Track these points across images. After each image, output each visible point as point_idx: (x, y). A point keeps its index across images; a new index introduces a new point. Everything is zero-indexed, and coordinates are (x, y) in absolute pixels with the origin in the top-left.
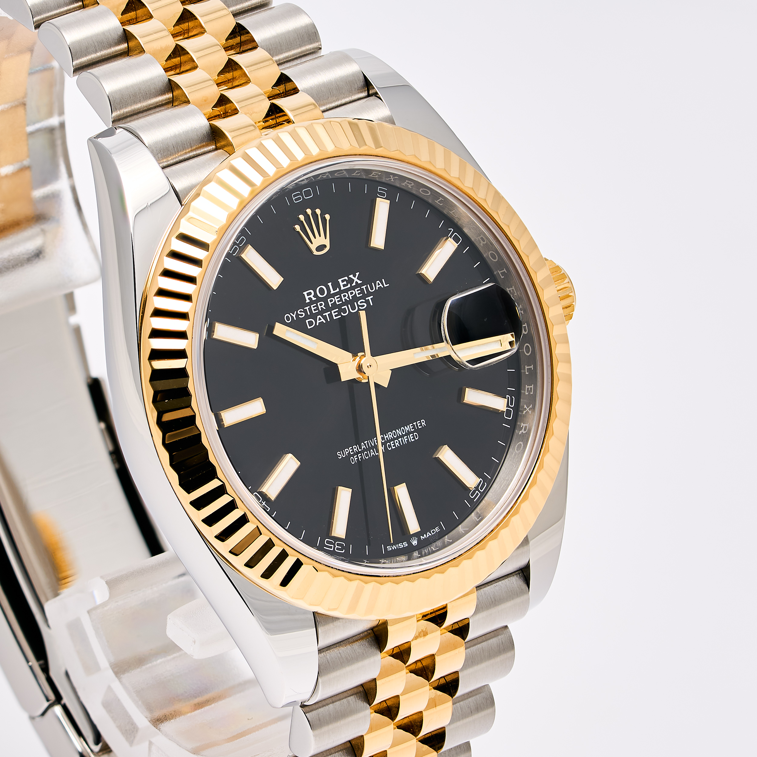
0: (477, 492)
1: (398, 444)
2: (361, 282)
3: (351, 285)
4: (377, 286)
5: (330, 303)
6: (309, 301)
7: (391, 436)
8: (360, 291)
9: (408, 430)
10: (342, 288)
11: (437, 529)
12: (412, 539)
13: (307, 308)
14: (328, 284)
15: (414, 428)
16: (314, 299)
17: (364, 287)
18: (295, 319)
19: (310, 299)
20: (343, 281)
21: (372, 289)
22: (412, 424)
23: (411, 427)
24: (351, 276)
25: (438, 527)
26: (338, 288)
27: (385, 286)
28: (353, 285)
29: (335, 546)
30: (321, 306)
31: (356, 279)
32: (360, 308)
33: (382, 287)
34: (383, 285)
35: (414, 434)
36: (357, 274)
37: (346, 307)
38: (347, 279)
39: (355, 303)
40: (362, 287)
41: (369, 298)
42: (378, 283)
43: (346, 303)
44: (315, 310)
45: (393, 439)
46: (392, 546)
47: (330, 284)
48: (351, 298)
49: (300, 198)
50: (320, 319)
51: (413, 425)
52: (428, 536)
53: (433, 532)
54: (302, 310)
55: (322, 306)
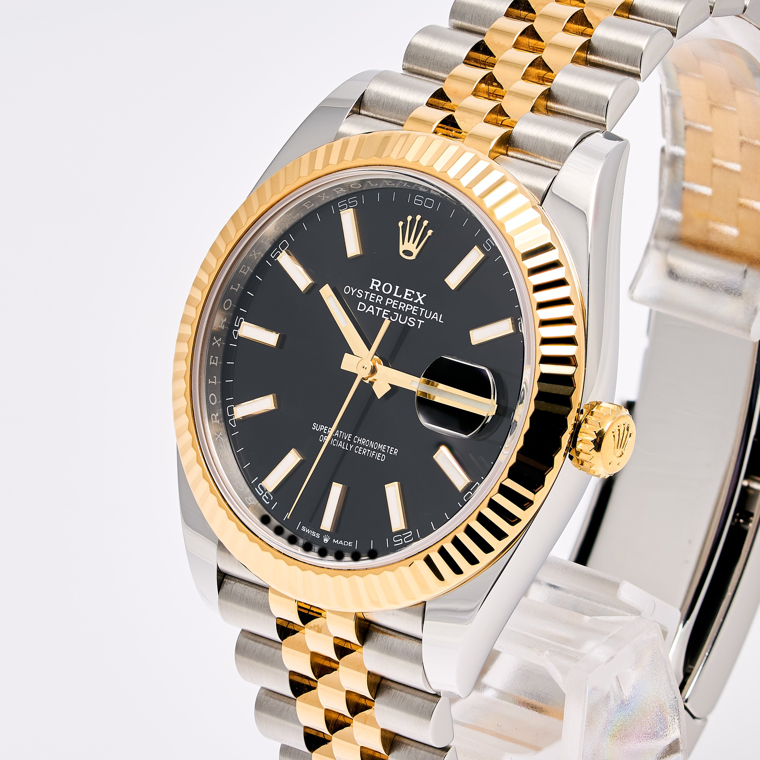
0: (401, 539)
1: (365, 452)
2: (423, 304)
3: (413, 300)
4: (433, 317)
5: (387, 302)
6: (372, 289)
7: (364, 442)
8: (417, 310)
9: (380, 448)
10: (405, 298)
11: (350, 543)
12: (326, 535)
13: (367, 293)
14: (396, 286)
15: (386, 450)
16: (377, 290)
17: (422, 309)
18: (352, 294)
19: (374, 287)
20: (409, 292)
21: (428, 315)
22: (386, 446)
23: (384, 448)
24: (418, 294)
25: (352, 543)
26: (401, 295)
27: (440, 321)
28: (415, 301)
29: (264, 494)
30: (379, 299)
31: (420, 298)
32: (408, 323)
33: (437, 320)
34: (438, 319)
35: (383, 455)
36: (424, 295)
37: (398, 314)
38: (414, 293)
39: (407, 317)
40: (421, 309)
41: (421, 321)
42: (436, 314)
43: (400, 311)
44: (372, 299)
45: (364, 447)
46: (307, 529)
47: (397, 287)
48: (406, 311)
49: (420, 203)
50: (371, 309)
51: (387, 448)
52: (340, 543)
53: (346, 543)
54: (362, 292)
55: (380, 301)
